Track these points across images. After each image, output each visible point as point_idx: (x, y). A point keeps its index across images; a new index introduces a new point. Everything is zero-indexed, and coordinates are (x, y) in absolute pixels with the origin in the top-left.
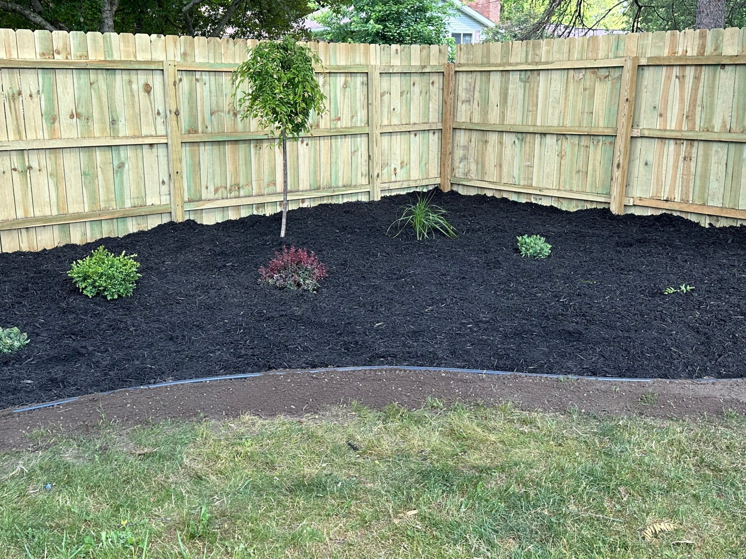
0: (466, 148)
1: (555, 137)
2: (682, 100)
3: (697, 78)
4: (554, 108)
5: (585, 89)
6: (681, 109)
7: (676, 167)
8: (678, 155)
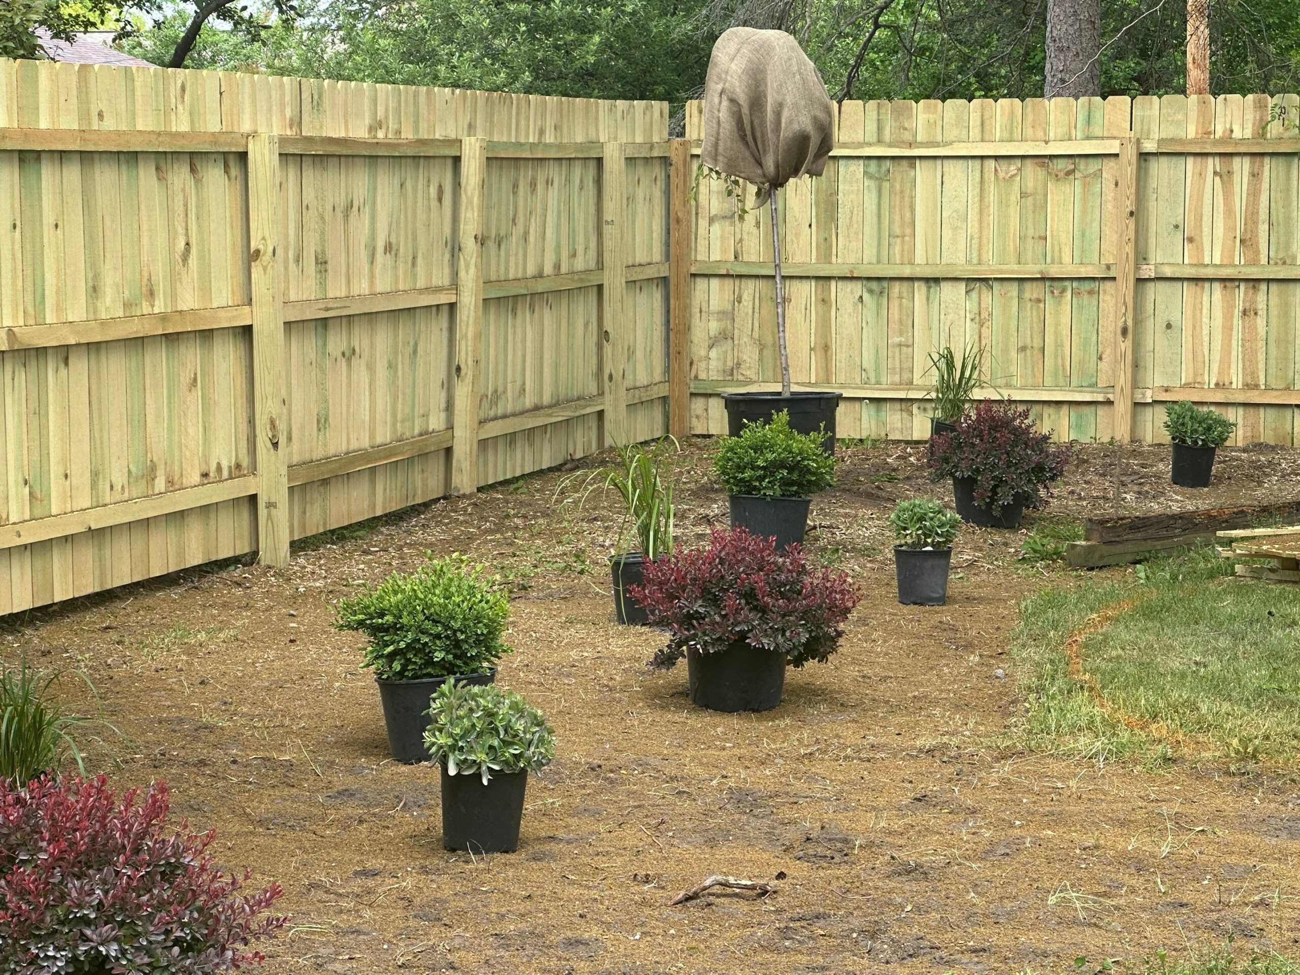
0: (728, 315)
1: (962, 286)
2: (1229, 212)
3: (1255, 176)
4: (955, 229)
5: (1024, 195)
6: (1230, 229)
7: (1228, 329)
8: (1229, 308)
